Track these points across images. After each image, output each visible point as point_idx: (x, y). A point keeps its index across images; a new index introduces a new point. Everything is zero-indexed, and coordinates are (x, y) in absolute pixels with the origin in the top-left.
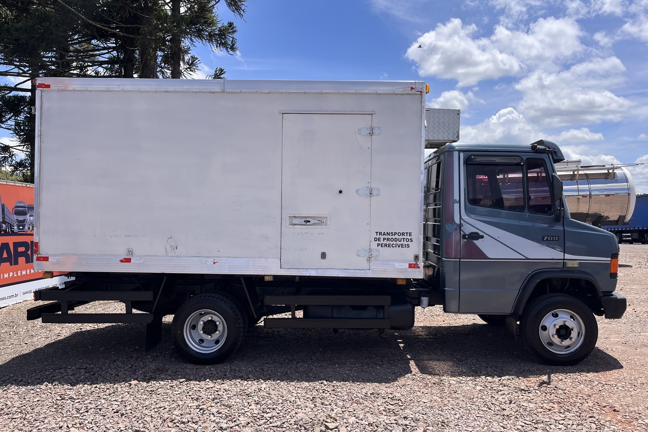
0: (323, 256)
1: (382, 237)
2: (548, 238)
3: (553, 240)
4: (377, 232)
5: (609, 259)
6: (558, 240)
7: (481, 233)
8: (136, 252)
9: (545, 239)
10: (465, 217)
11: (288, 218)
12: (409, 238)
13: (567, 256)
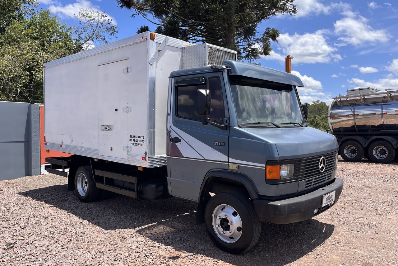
0: (111, 149)
1: (133, 139)
2: (217, 143)
3: (220, 145)
4: (130, 136)
5: (264, 165)
6: (224, 145)
7: (180, 138)
8: (64, 143)
9: (215, 144)
10: (172, 126)
11: (100, 126)
12: (143, 139)
13: (231, 160)
